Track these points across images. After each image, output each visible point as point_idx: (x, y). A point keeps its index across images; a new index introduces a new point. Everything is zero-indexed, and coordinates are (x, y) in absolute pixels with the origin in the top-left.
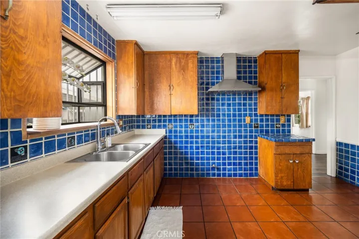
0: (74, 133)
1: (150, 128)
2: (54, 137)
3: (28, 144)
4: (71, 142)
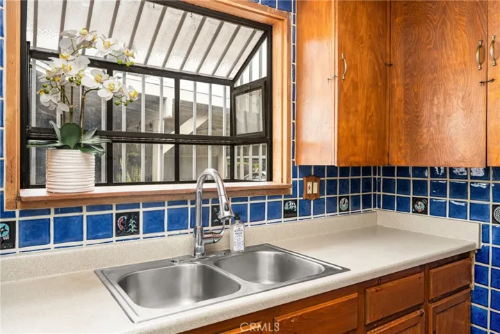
0: (137, 206)
1: (425, 212)
2: (80, 209)
3: (17, 219)
4: (126, 224)
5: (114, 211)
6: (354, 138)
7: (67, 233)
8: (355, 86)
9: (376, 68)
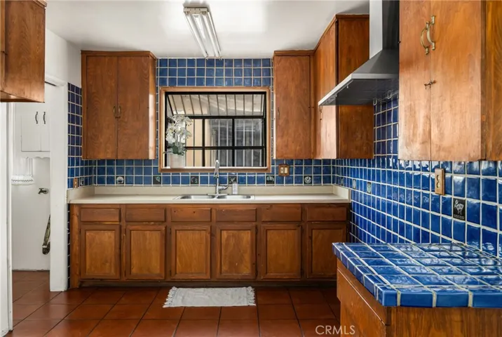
0: (198, 174)
2: (179, 174)
3: (162, 176)
4: (194, 180)
5: (190, 175)
6: (287, 146)
7: (176, 181)
8: (287, 121)
9: (302, 111)
